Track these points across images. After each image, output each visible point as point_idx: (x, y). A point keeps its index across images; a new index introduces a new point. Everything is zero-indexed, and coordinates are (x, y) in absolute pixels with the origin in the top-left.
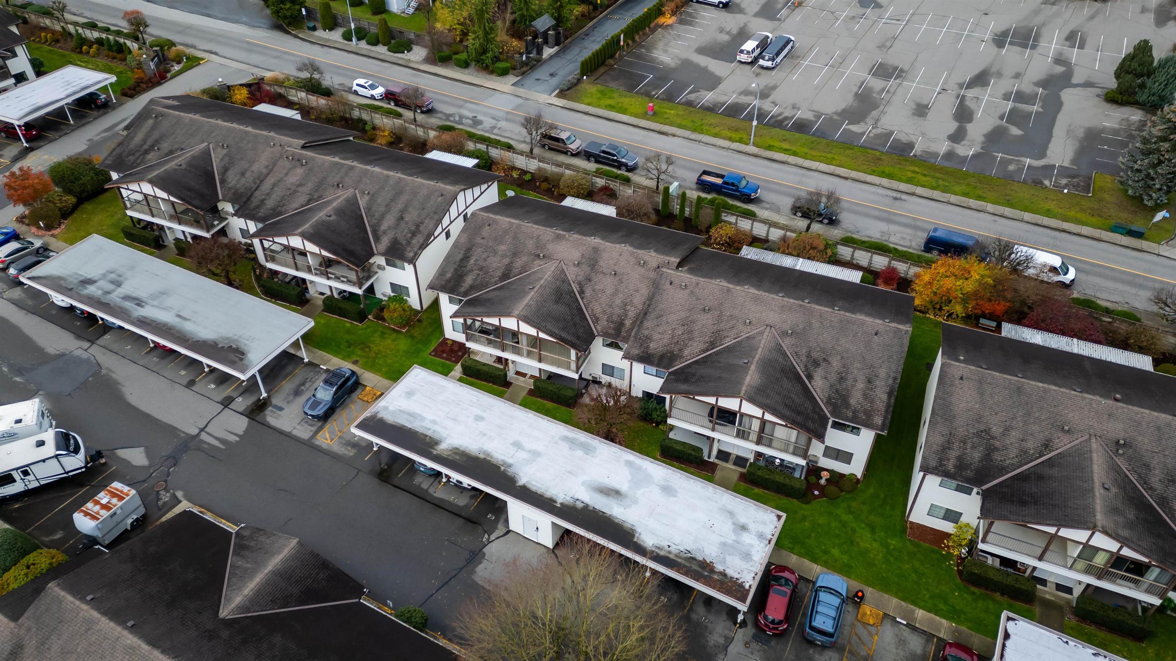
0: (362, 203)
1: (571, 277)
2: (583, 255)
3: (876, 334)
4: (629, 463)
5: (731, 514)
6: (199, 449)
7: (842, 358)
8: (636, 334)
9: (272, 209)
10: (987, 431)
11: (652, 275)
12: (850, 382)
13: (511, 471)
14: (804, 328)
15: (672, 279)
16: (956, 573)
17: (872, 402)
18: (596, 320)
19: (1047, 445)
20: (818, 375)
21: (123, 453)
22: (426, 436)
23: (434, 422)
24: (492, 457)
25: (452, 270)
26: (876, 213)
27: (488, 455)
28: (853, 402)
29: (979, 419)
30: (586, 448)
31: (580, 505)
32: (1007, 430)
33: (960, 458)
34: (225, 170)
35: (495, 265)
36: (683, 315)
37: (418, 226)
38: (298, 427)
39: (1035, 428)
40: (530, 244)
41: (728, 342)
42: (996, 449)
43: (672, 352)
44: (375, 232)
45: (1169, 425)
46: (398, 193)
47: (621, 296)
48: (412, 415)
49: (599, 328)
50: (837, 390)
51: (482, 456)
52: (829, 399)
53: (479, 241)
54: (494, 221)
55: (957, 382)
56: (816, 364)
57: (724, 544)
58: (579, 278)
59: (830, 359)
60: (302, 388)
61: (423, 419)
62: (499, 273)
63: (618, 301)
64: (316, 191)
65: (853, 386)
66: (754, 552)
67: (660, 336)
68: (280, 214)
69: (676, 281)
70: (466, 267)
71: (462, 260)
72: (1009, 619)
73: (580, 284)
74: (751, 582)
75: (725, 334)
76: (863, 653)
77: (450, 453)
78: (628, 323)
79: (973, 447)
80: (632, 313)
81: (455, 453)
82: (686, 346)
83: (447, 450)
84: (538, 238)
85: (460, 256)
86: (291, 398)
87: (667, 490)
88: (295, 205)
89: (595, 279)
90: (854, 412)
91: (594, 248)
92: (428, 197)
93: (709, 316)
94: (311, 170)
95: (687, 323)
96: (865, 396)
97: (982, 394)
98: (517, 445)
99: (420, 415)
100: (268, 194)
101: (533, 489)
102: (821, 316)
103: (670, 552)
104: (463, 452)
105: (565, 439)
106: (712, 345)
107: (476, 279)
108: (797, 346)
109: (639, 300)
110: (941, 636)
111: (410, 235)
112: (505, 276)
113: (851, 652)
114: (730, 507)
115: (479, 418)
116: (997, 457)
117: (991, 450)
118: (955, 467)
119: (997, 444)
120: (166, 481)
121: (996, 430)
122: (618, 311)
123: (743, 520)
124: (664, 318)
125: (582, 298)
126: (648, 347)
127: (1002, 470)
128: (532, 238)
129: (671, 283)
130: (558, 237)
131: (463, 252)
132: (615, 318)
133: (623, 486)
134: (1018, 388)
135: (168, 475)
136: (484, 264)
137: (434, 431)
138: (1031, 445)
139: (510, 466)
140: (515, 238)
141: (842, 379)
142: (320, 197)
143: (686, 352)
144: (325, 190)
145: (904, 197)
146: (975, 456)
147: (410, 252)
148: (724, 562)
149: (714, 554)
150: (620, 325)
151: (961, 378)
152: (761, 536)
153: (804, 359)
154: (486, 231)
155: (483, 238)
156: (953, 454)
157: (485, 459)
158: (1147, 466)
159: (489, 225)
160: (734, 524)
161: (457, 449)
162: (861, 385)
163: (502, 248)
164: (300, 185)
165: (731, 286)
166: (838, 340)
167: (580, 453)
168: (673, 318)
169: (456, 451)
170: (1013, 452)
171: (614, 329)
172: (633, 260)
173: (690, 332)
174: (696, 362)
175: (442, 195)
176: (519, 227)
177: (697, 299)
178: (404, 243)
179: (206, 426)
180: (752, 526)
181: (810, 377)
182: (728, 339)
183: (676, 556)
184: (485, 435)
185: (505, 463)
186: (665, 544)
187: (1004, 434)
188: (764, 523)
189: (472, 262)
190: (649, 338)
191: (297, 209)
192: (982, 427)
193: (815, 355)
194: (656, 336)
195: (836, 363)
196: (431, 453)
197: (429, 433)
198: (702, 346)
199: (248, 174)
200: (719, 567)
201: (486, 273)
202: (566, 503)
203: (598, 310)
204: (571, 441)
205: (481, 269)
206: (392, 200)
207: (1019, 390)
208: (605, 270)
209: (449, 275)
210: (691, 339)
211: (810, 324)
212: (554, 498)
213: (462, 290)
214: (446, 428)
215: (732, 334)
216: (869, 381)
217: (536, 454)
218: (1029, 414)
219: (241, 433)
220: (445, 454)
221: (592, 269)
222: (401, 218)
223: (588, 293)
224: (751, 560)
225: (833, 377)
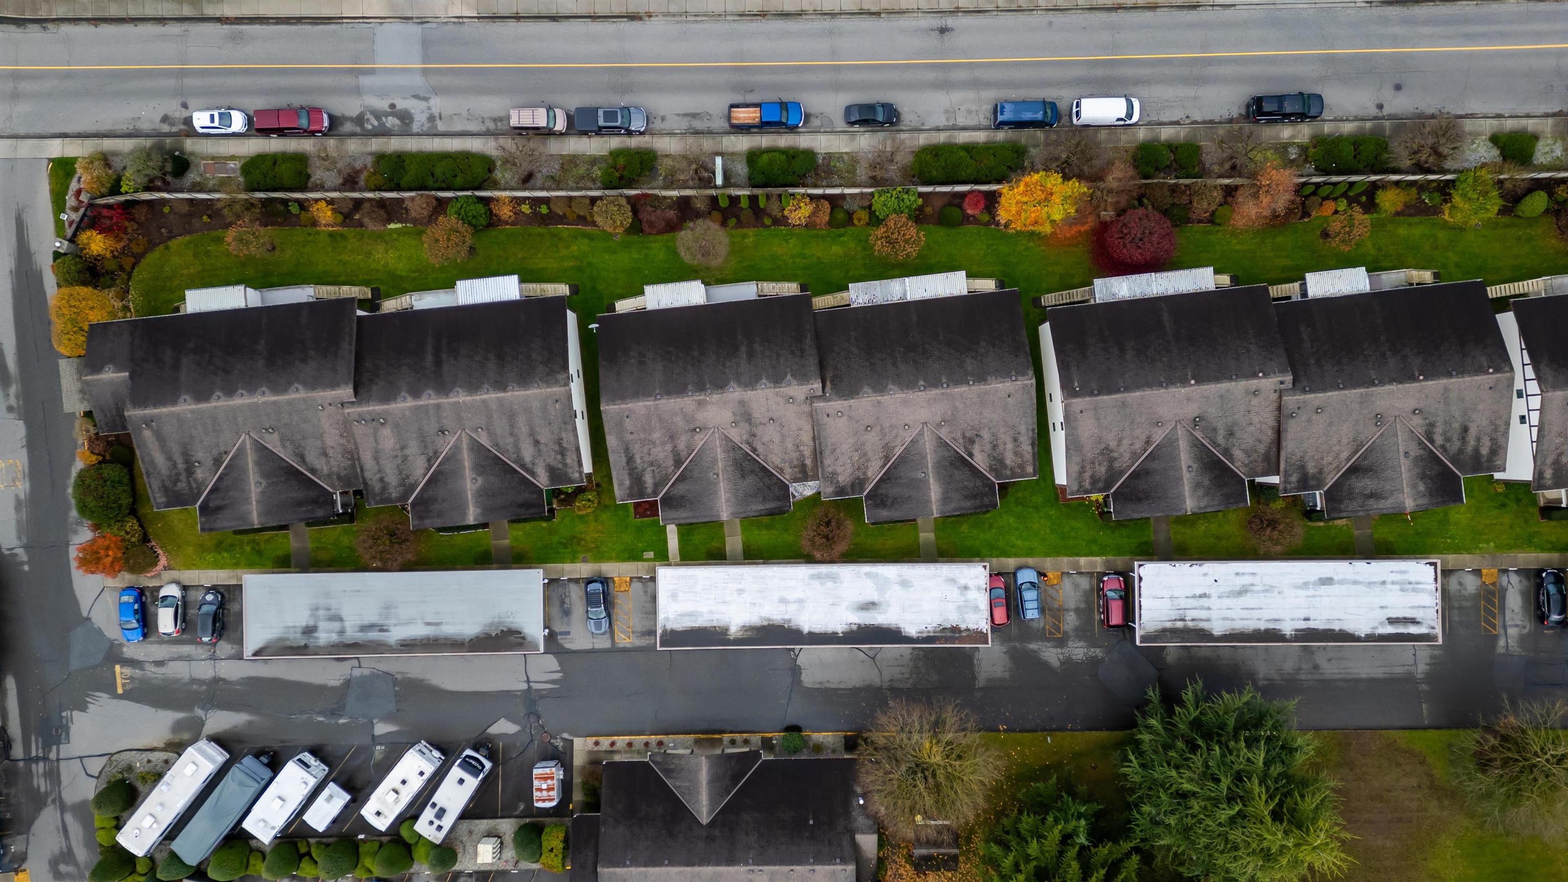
0: (484, 440)
1: (737, 440)
2: (734, 413)
3: (1009, 396)
4: (868, 575)
5: (953, 581)
6: (542, 697)
7: (990, 428)
8: (823, 474)
9: (400, 485)
10: (1107, 448)
11: (806, 408)
12: (1001, 447)
13: (793, 624)
14: (953, 415)
15: (827, 411)
16: (1097, 516)
17: (1022, 456)
18: (781, 470)
19: (1148, 442)
20: (976, 450)
21: (494, 730)
22: (715, 627)
23: (711, 612)
24: (772, 620)
25: (627, 477)
26: (930, 76)
27: (769, 620)
28: (1008, 462)
29: (1100, 440)
30: (833, 578)
31: (855, 627)
32: (1120, 441)
33: (1092, 477)
34: (302, 459)
35: (662, 455)
36: (851, 441)
37: (560, 444)
38: (594, 641)
39: (1138, 432)
40: (678, 420)
41: (898, 451)
42: (1115, 459)
43: (859, 478)
44: (523, 466)
45: (1228, 391)
46: (511, 417)
47: (789, 440)
48: (690, 614)
49: (787, 477)
50: (994, 457)
51: (765, 623)
52: (991, 466)
53: (630, 437)
54: (629, 410)
55: (1079, 416)
56: (972, 441)
57: (959, 607)
58: (745, 437)
59: (981, 433)
60: (566, 606)
61: (701, 614)
62: (670, 462)
63: (790, 446)
64: (426, 447)
65: (1005, 449)
66: (979, 604)
67: (843, 468)
68: (413, 487)
69: (832, 412)
70: (636, 468)
71: (628, 463)
72: (1140, 566)
73: (748, 443)
74: (986, 627)
75: (893, 445)
76: (1056, 606)
77: (741, 633)
78: (808, 462)
79: (1100, 464)
80: (807, 452)
81: (746, 631)
82: (867, 468)
83: (738, 631)
84: (682, 412)
85: (624, 460)
86: (565, 619)
87: (905, 583)
88: (419, 472)
89: (759, 431)
90: (1011, 470)
91: (739, 402)
92: (544, 409)
93: (873, 434)
94: (397, 426)
95: (858, 448)
96: (1016, 454)
97: (1098, 419)
98: (783, 601)
99: (697, 612)
100: (380, 471)
101: (817, 631)
102: (962, 397)
103: (929, 632)
104: (750, 626)
105: (813, 577)
106: (887, 459)
107: (654, 477)
108: (952, 432)
109: (806, 437)
110: (1099, 570)
111: (559, 457)
112: (678, 463)
113: (1050, 610)
114: (951, 576)
115: (740, 591)
116: (1117, 465)
117: (1112, 460)
118: (1091, 484)
119: (1115, 455)
120: (546, 732)
121: (1113, 444)
122: (795, 455)
123: (963, 582)
124: (838, 451)
125: (758, 456)
126: (838, 481)
127: (1122, 473)
128: (676, 414)
129: (828, 415)
130: (700, 403)
131: (623, 455)
132: (796, 463)
133: (875, 597)
134: (1123, 403)
135: (543, 727)
136: (651, 458)
137: (717, 620)
138: (1138, 446)
139: (790, 621)
140: (661, 420)
141: (995, 447)
142: (436, 454)
143: (870, 474)
144: (433, 442)
145: (950, 21)
146: (1102, 470)
147: (573, 473)
148: (964, 621)
149: (956, 618)
150: (803, 467)
151: (1081, 412)
152: (979, 588)
153: (961, 441)
154: (628, 424)
155: (632, 433)
156: (1087, 475)
157: (769, 625)
158: (1215, 430)
159: (628, 417)
160: (959, 588)
161: (744, 626)
162: (1010, 446)
163: (656, 435)
164: (403, 448)
165: (879, 398)
166: (981, 413)
167: (830, 584)
168: (845, 447)
169: (747, 629)
170: (1127, 456)
171: (800, 472)
172: (781, 400)
173: (865, 454)
174: (881, 480)
175: (557, 401)
176: (656, 407)
177: (857, 422)
178: (560, 466)
179: (528, 677)
180: (971, 584)
181: (971, 455)
182: (897, 449)
183: (934, 632)
184: (755, 604)
185: (785, 620)
186: (923, 628)
187: (1118, 445)
188: (977, 577)
189: (638, 461)
190: (834, 474)
191: (425, 475)
192: (1103, 446)
193: (968, 435)
194: (839, 470)
195: (986, 434)
196: (729, 639)
197: (715, 624)
198: (880, 463)
199: (331, 453)
200: (963, 626)
201: (659, 466)
202: (845, 630)
203: (777, 461)
204: (818, 577)
205: (651, 464)
206: (512, 426)
207: (1124, 404)
208: (763, 421)
209: (627, 483)
210: (868, 460)
211: (956, 407)
212: (835, 630)
213: (649, 491)
214: (724, 613)
215: (898, 442)
216: (1015, 440)
217: (800, 601)
218: (1132, 422)
219: (559, 669)
220: (740, 635)
221: (750, 424)
222: (537, 443)
223: (760, 449)
224: (980, 610)
225: (988, 447)
